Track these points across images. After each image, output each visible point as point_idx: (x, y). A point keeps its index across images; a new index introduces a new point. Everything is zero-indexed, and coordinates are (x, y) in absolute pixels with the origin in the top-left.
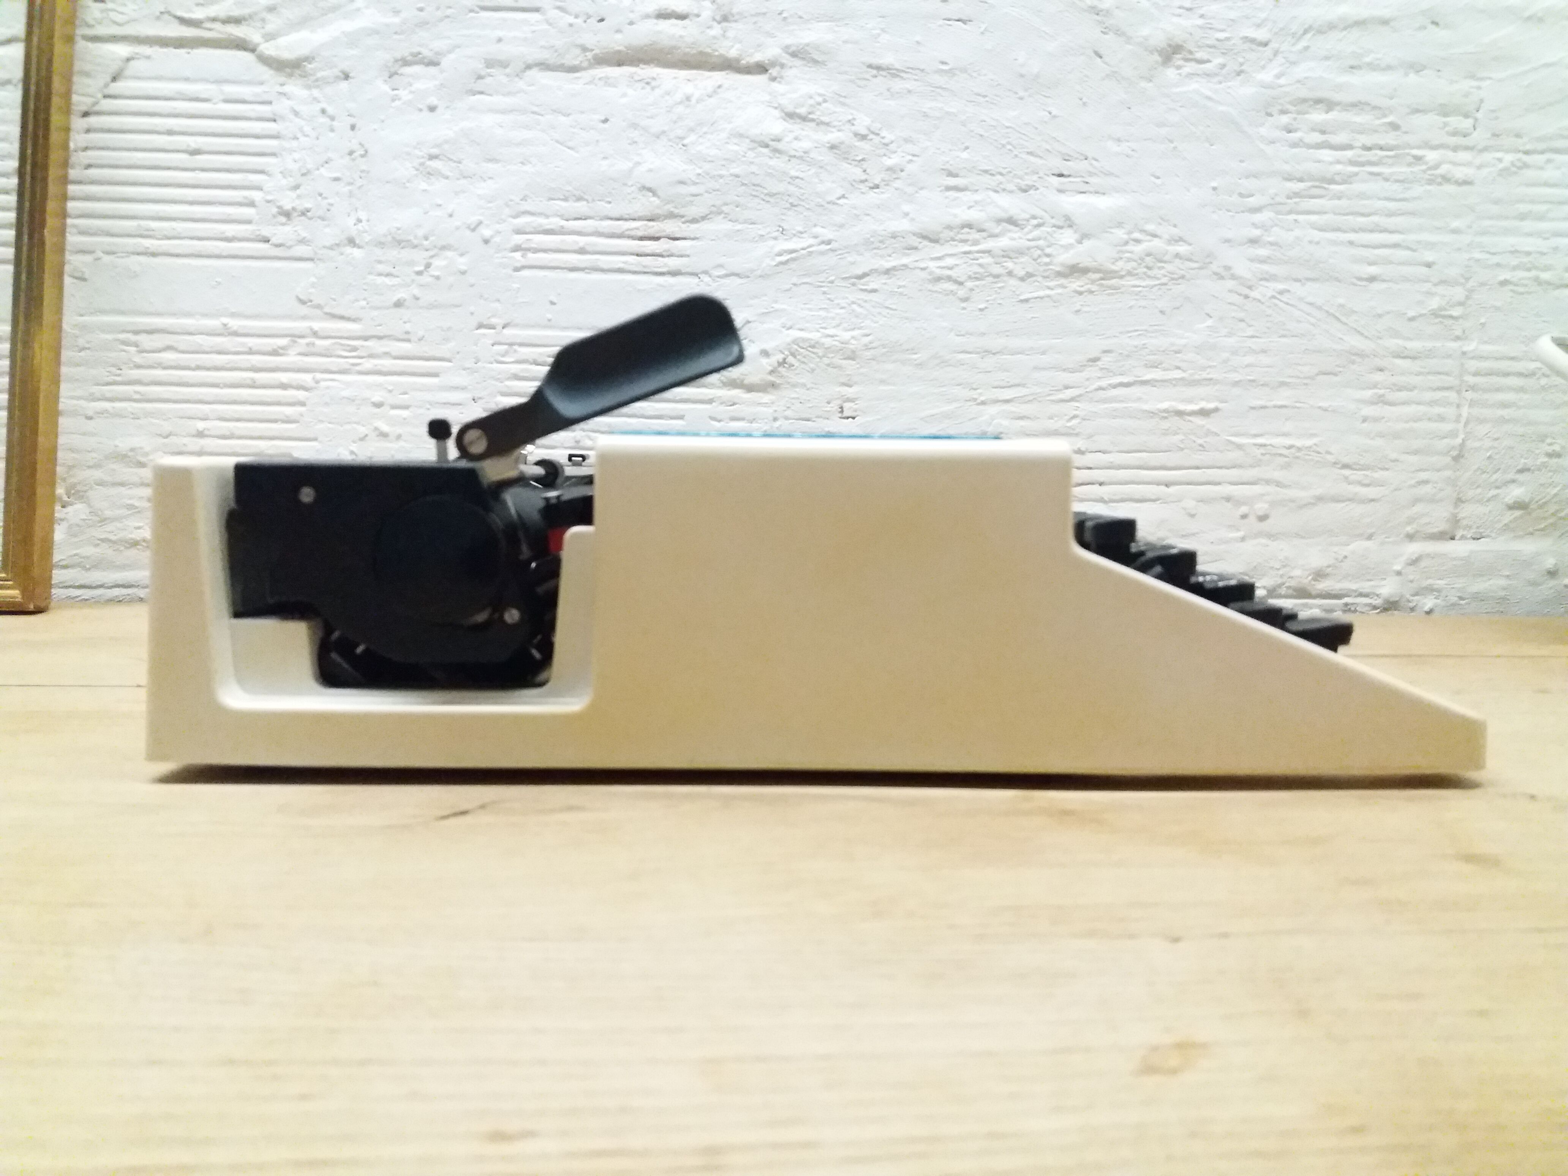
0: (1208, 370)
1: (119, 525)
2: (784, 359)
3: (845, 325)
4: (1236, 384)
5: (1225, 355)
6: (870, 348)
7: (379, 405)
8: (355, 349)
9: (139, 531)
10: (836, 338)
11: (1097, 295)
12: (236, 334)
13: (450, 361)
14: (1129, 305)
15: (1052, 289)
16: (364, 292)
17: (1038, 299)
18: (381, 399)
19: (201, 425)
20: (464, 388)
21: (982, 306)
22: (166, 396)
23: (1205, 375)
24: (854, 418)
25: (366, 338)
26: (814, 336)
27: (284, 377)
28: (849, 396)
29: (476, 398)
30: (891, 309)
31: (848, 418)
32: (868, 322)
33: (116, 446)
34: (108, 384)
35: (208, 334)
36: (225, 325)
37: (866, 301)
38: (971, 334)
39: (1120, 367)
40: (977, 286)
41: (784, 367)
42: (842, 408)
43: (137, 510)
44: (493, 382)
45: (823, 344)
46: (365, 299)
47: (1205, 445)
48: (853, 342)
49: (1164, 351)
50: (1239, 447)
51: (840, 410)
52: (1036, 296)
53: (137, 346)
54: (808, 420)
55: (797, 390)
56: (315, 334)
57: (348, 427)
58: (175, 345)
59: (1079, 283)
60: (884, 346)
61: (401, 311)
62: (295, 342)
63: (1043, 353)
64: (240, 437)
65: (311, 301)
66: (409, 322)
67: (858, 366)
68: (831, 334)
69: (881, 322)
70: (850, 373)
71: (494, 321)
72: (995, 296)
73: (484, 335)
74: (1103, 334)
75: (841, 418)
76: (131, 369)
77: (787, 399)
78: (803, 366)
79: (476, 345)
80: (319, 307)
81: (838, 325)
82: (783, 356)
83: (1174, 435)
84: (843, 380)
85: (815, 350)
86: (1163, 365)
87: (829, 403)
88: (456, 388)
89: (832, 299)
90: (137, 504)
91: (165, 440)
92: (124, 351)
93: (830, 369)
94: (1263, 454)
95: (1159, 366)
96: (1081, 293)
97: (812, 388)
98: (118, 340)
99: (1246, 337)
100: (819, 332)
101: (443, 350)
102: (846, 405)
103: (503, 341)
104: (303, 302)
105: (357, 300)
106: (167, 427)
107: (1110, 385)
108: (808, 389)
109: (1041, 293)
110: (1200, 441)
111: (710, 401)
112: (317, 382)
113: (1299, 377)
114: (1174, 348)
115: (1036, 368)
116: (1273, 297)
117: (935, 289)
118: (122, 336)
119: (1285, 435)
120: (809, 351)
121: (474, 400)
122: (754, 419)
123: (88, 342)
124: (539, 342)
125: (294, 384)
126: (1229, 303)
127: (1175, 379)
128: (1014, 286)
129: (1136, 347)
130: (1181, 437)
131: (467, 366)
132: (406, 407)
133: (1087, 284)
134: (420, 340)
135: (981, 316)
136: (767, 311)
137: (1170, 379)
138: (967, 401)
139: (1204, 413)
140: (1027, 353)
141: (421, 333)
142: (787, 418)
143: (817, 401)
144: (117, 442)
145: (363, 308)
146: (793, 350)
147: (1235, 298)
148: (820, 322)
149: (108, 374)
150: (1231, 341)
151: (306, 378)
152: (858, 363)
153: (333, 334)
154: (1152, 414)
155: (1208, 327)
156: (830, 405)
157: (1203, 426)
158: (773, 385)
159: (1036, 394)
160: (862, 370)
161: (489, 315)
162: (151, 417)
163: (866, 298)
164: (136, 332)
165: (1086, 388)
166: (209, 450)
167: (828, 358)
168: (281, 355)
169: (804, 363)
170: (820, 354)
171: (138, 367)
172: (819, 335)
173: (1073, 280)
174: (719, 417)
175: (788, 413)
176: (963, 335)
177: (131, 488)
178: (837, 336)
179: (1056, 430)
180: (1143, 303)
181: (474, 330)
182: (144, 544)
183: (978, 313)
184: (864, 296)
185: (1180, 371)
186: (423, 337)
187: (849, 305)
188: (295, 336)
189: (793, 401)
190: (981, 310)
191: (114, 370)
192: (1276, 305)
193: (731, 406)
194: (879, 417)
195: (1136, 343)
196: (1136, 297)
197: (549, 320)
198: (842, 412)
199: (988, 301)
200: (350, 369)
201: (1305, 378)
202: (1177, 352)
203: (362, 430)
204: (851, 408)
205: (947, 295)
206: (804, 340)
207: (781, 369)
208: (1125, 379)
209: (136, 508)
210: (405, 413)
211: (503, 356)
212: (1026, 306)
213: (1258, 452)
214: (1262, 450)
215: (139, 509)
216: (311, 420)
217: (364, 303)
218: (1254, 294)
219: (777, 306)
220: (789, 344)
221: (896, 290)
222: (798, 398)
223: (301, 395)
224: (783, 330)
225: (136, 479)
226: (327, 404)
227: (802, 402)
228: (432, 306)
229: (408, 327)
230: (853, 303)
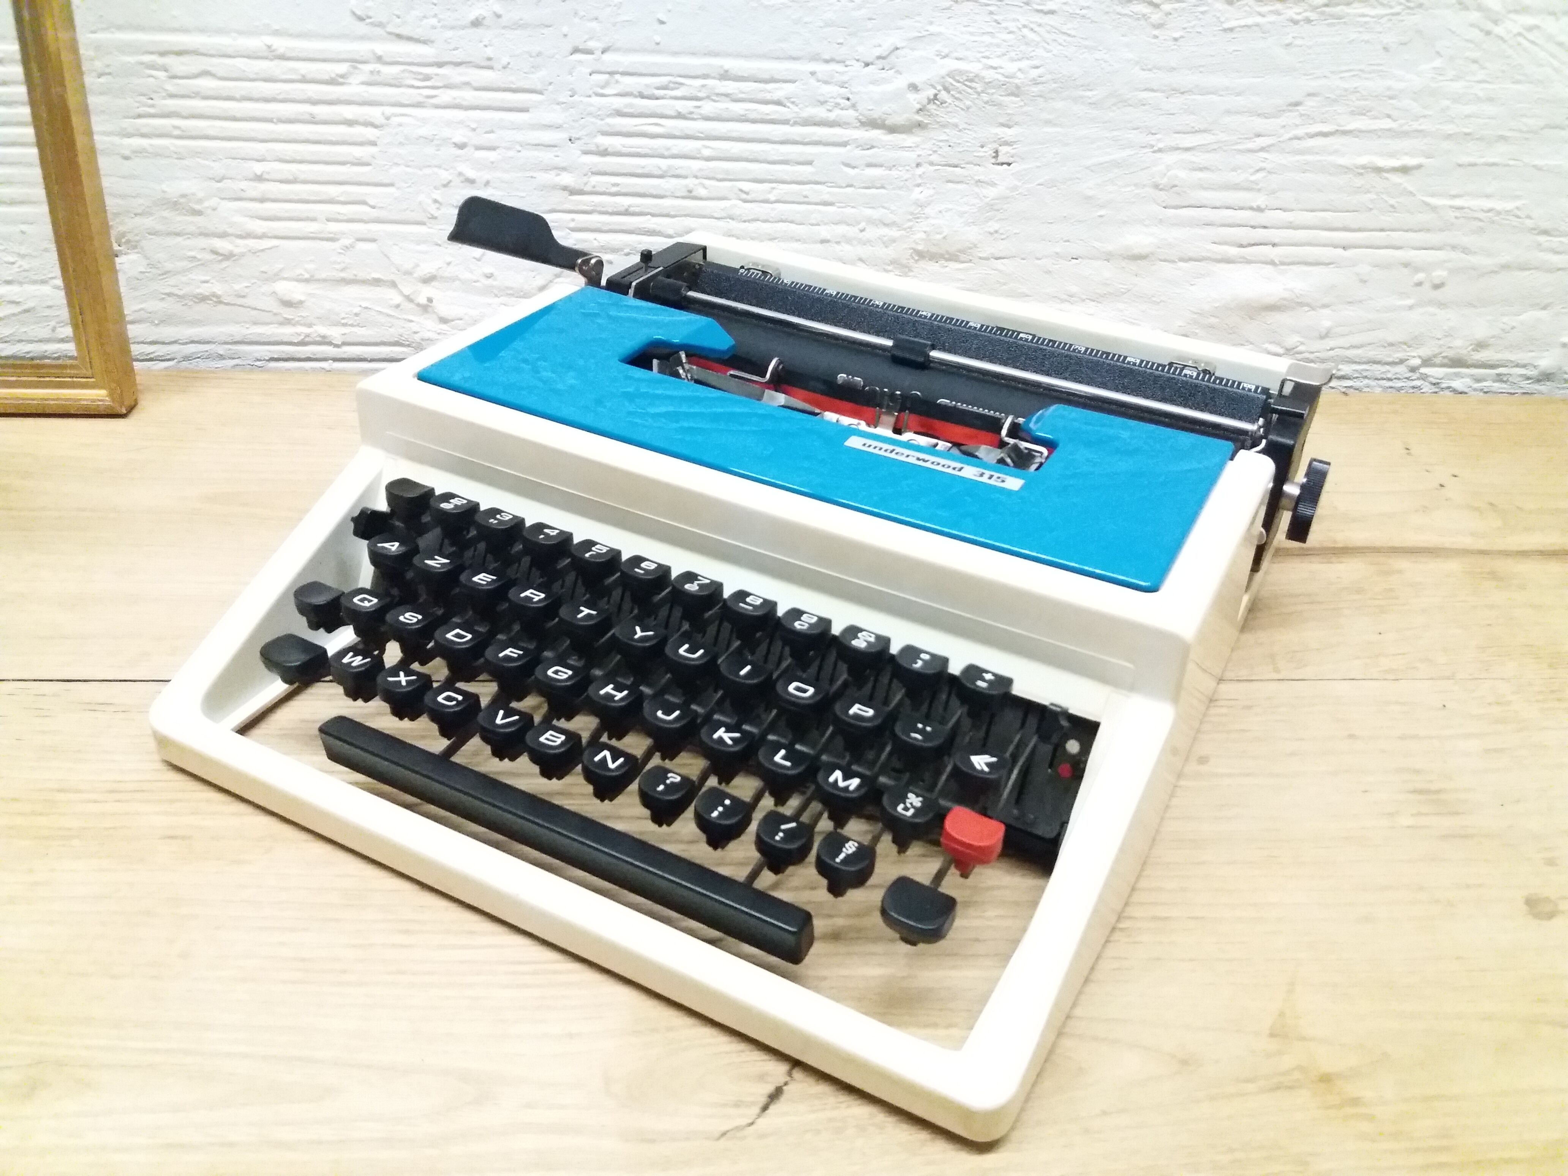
0: (1422, 120)
1: (184, 279)
2: (936, 95)
3: (1013, 54)
4: (1449, 137)
5: (1447, 103)
6: (1038, 84)
7: (461, 146)
8: (427, 78)
9: (206, 285)
10: (1000, 70)
11: (1315, 25)
12: (282, 57)
13: (540, 93)
14: (1351, 38)
15: (1263, 16)
16: (434, 6)
17: (1245, 29)
18: (465, 140)
19: (258, 168)
20: (559, 127)
21: (1177, 35)
22: (211, 132)
23: (1416, 126)
24: (1009, 164)
25: (440, 65)
26: (974, 68)
27: (349, 112)
28: (1006, 139)
29: (572, 139)
30: (1069, 35)
31: (1002, 164)
32: (1040, 52)
33: (164, 192)
34: (140, 116)
35: (249, 57)
36: (269, 47)
37: (1040, 25)
38: (1159, 69)
39: (1323, 114)
40: (1176, 9)
41: (934, 103)
42: (997, 152)
43: (199, 263)
44: (593, 120)
45: (983, 78)
46: (435, 16)
47: (1396, 205)
48: (1019, 75)
49: (1376, 96)
50: (1434, 209)
51: (994, 154)
52: (1243, 24)
53: (166, 70)
54: (956, 166)
55: (947, 130)
56: (379, 59)
57: (427, 171)
58: (213, 70)
59: (1297, 9)
60: (1055, 81)
61: (480, 31)
62: (356, 68)
63: (1238, 94)
64: (305, 182)
65: (370, 18)
66: (491, 46)
67: (1022, 103)
68: (995, 65)
69: (1055, 52)
70: (1011, 112)
71: (591, 44)
72: (1194, 23)
73: (580, 62)
74: (1311, 74)
75: (993, 164)
76: (164, 98)
77: (934, 141)
78: (957, 103)
79: (571, 73)
80: (380, 25)
81: (1004, 55)
82: (934, 91)
83: (1365, 193)
84: (1002, 120)
85: (974, 85)
86: (1372, 113)
87: (982, 147)
88: (549, 127)
89: (999, 21)
90: (199, 256)
91: (219, 185)
92: (152, 76)
93: (988, 107)
94: (1456, 218)
95: (1368, 114)
96: (1296, 22)
97: (965, 129)
98: (142, 63)
99: (1474, 82)
100: (980, 61)
101: (534, 80)
102: (1003, 150)
103: (603, 69)
104: (361, 19)
105: (425, 17)
106: (218, 168)
107: (1307, 134)
108: (960, 131)
109: (1250, 21)
110: (1392, 202)
111: (845, 144)
112: (388, 118)
113: (1521, 131)
114: (1389, 93)
115: (1228, 112)
116: (1520, 34)
117: (1126, 11)
118: (147, 58)
119: (1488, 196)
120: (965, 85)
121: (570, 140)
122: (894, 166)
123: (108, 66)
124: (645, 72)
125: (361, 120)
126: (1467, 41)
127: (1381, 129)
128: (1220, 11)
129: (1346, 90)
130: (1373, 196)
131: (561, 100)
132: (493, 149)
133: (1306, 11)
134: (504, 68)
135: (1176, 47)
136: (920, 35)
137: (1375, 130)
138: (1142, 147)
139: (1404, 170)
140: (1221, 93)
141: (505, 60)
142: (932, 164)
143: (969, 144)
144: (164, 187)
145: (434, 27)
146: (947, 85)
147: (1476, 34)
148: (983, 50)
149: (137, 105)
150: (1457, 86)
151: (375, 113)
152: (1022, 100)
153: (400, 60)
154: (1347, 169)
155: (1434, 68)
156: (983, 150)
157: (1401, 184)
158: (920, 125)
159: (1222, 142)
160: (1026, 109)
161: (586, 37)
162: (198, 157)
163: (1040, 21)
164: (163, 54)
165: (1279, 137)
166: (273, 197)
167: (988, 94)
168: (342, 84)
169: (957, 99)
170: (979, 90)
171: (172, 96)
172: (980, 66)
173: (1291, 5)
174: (853, 163)
175: (934, 158)
176: (1150, 70)
177: (189, 238)
178: (1001, 68)
179: (1236, 184)
180: (1366, 37)
181: (566, 56)
182: (215, 299)
183: (1171, 43)
184: (1038, 18)
185: (1389, 120)
186: (509, 63)
187: (1020, 29)
188: (356, 62)
189: (941, 144)
190: (1176, 39)
191: (143, 99)
192: (1519, 44)
193: (868, 149)
194: (1039, 164)
195: (1346, 86)
196: (1361, 29)
197: (658, 44)
198: (996, 157)
199: (1184, 29)
200: (423, 102)
201: (1528, 132)
202: (1391, 98)
203: (445, 176)
204: (1007, 153)
205: (1138, 19)
206: (961, 72)
207: (931, 107)
208: (1325, 128)
209: (199, 260)
210: (492, 156)
211: (603, 87)
212: (1230, 35)
213: (1452, 214)
214: (1458, 214)
215: (202, 262)
216: (386, 163)
217: (434, 21)
218: (1498, 30)
219: (933, 29)
220: (943, 78)
221: (1078, 11)
222: (947, 141)
223: (370, 133)
224: (938, 59)
225: (192, 228)
226: (401, 144)
227: (951, 144)
228: (517, 26)
229: (489, 52)
230: (1025, 26)
